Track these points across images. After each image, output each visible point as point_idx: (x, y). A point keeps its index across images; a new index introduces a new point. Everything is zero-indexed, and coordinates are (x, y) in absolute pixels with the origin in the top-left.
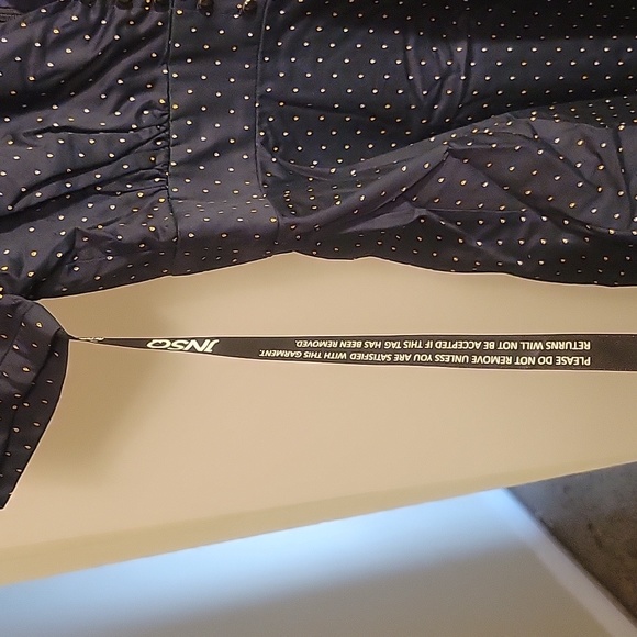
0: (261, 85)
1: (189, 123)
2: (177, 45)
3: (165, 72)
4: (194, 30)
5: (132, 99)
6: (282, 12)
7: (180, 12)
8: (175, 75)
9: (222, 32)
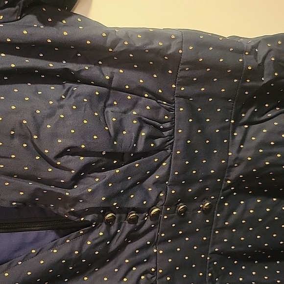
0: (212, 247)
1: (168, 279)
2: (163, 235)
3: (155, 251)
4: (174, 225)
5: (134, 269)
6: (226, 204)
7: (166, 217)
8: (161, 252)
9: (190, 222)
